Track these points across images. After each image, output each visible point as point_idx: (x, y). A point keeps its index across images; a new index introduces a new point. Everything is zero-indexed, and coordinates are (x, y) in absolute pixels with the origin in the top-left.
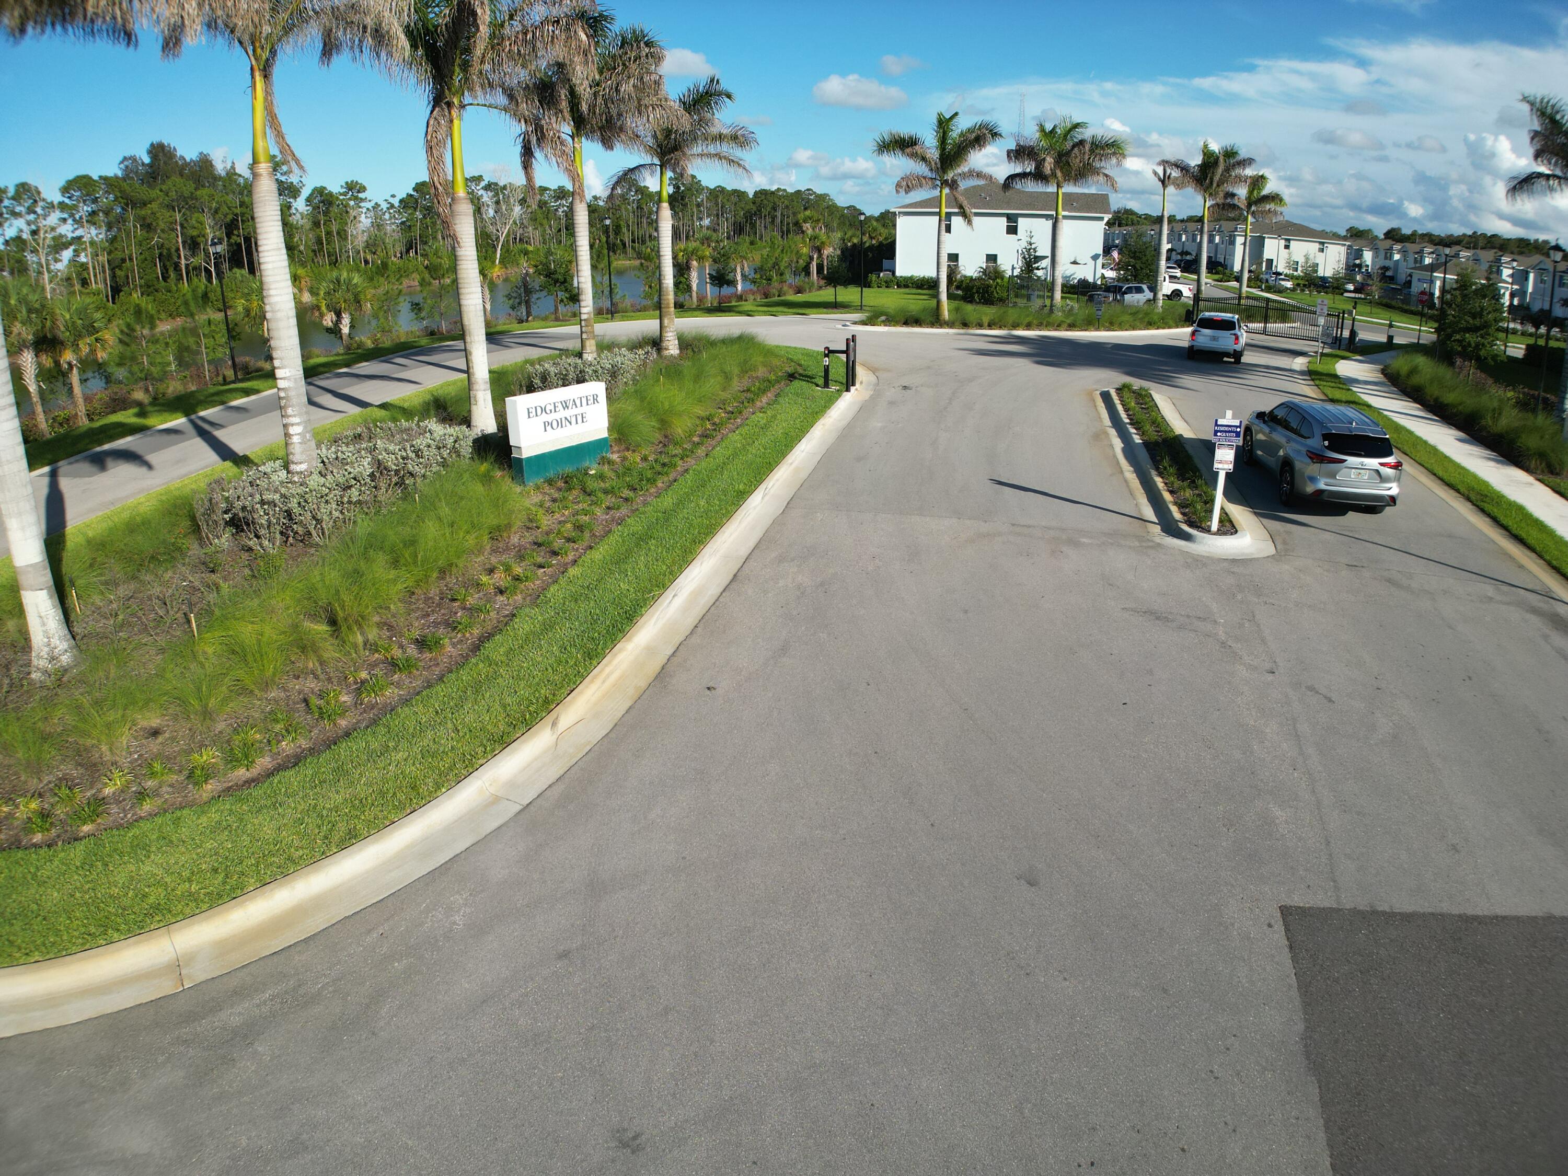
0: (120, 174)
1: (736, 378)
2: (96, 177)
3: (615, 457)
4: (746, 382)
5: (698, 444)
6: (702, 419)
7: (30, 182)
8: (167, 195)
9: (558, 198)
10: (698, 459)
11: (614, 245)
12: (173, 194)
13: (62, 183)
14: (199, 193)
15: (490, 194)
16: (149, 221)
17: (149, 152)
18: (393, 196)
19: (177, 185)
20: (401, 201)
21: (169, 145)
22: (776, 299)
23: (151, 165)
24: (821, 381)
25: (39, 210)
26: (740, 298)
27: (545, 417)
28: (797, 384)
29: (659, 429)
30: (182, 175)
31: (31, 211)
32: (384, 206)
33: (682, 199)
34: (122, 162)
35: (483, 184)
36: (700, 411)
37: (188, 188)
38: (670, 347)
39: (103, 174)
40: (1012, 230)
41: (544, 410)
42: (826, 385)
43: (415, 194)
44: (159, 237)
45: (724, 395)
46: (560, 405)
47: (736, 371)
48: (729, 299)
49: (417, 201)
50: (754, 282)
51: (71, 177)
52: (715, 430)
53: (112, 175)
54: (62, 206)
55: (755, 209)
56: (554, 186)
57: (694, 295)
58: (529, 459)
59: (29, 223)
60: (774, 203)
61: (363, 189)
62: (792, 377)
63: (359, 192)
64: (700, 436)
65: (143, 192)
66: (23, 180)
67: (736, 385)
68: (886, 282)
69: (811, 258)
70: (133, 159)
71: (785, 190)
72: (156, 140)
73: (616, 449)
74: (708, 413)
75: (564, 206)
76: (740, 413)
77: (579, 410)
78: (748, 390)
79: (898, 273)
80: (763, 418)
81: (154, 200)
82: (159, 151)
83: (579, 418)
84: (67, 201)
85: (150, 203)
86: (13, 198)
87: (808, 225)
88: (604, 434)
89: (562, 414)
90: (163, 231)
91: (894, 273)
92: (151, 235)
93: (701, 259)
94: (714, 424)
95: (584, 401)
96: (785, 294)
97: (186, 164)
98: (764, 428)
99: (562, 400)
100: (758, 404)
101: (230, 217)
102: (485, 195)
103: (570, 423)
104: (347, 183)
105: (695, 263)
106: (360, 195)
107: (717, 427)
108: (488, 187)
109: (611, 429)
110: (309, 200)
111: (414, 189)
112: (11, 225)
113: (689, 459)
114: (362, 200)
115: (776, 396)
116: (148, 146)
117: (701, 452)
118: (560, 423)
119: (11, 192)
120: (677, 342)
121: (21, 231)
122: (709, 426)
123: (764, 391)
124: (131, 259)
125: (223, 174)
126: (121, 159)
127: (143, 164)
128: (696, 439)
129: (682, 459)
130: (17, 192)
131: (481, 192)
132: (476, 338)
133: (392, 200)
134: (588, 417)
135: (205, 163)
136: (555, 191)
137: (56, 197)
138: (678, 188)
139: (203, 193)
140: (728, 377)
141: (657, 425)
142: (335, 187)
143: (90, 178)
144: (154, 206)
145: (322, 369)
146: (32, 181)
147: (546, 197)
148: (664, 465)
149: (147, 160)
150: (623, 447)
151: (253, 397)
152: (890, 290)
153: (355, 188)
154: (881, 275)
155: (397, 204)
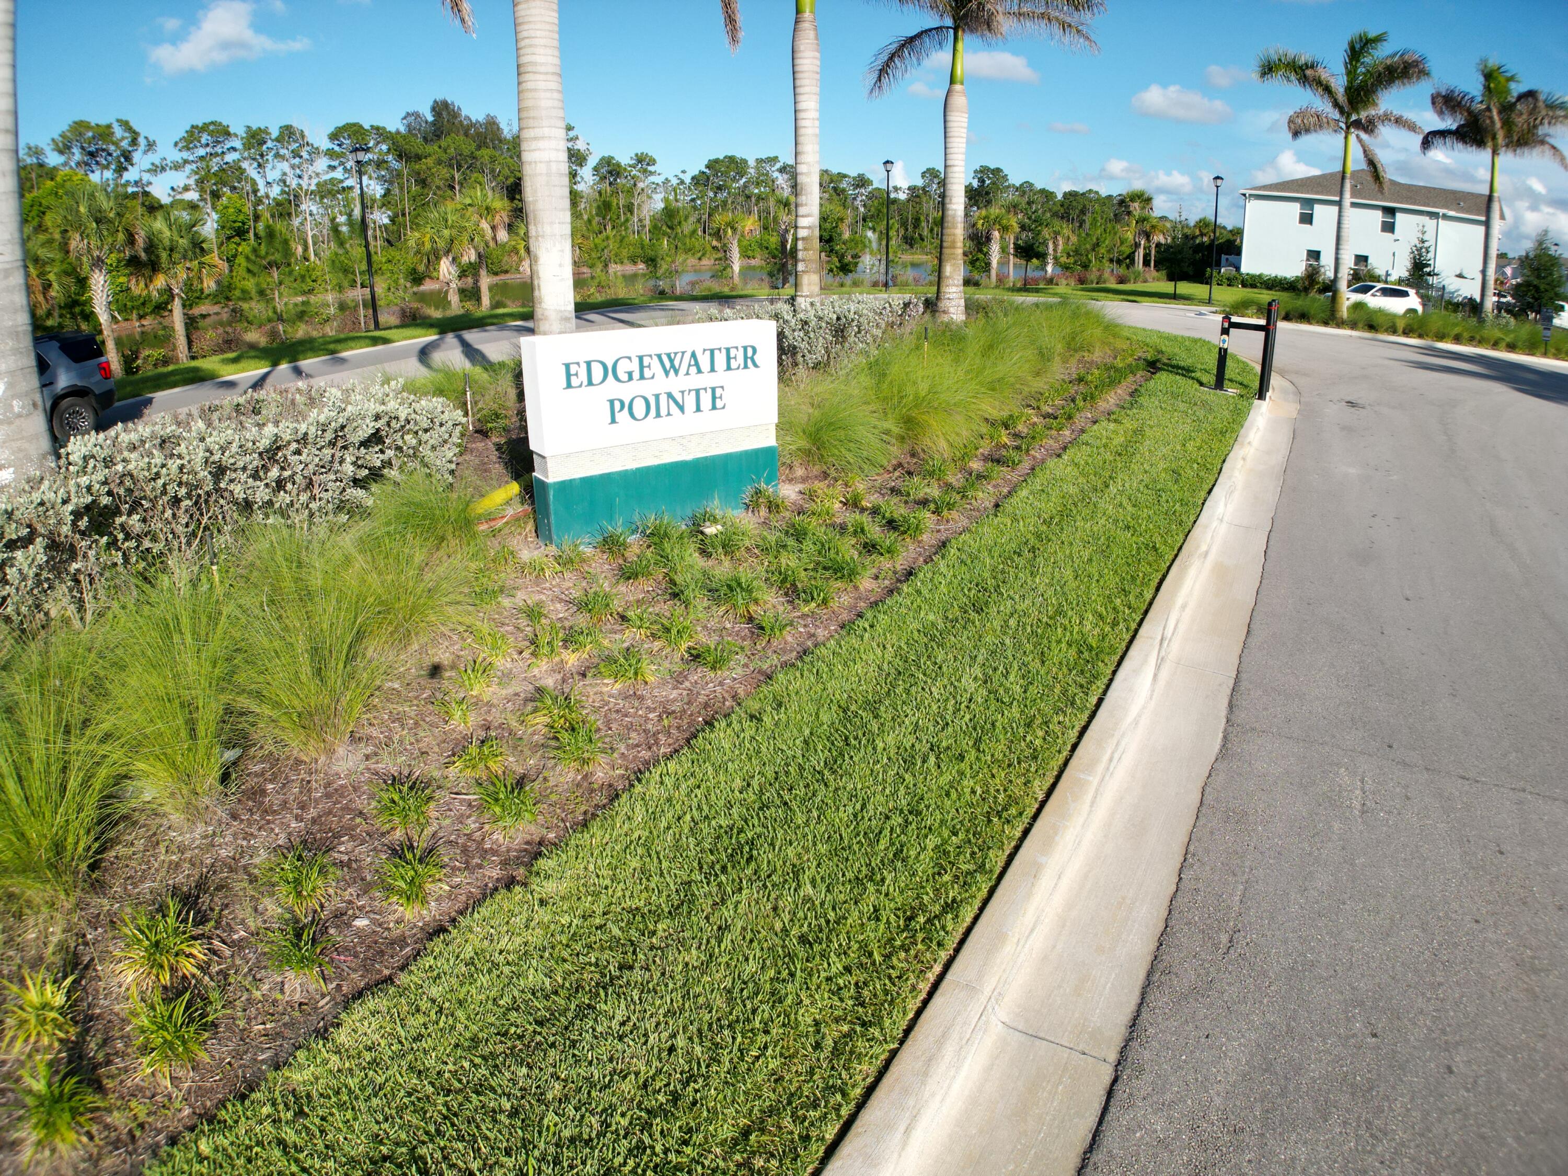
0: (402, 129)
1: (1057, 359)
2: (367, 127)
3: (789, 492)
4: (1074, 369)
5: (980, 477)
6: (992, 423)
7: (295, 125)
8: (445, 151)
9: (857, 186)
10: (978, 516)
11: (912, 238)
12: (452, 151)
13: (331, 129)
14: (478, 153)
15: (786, 176)
16: (423, 176)
17: (433, 109)
18: (684, 172)
19: (454, 143)
20: (693, 178)
21: (453, 103)
22: (1094, 285)
23: (434, 124)
24: (1210, 379)
25: (304, 154)
26: (1050, 281)
27: (612, 389)
28: (1163, 377)
29: (902, 439)
30: (466, 134)
31: (296, 154)
32: (675, 182)
33: (987, 193)
34: (404, 118)
35: (778, 166)
36: (993, 409)
37: (468, 147)
38: (952, 310)
39: (375, 124)
40: (1389, 227)
41: (610, 371)
42: (1219, 383)
43: (707, 171)
44: (435, 194)
45: (1039, 384)
46: (655, 363)
47: (1059, 347)
48: (1036, 281)
49: (708, 178)
50: (1066, 268)
51: (341, 124)
52: (1018, 448)
53: (393, 130)
54: (330, 153)
55: (1062, 211)
56: (854, 174)
57: (993, 273)
58: (565, 486)
59: (293, 167)
60: (1084, 206)
61: (652, 162)
62: (1153, 366)
63: (648, 164)
64: (986, 459)
65: (417, 145)
66: (289, 123)
67: (1058, 371)
68: (1228, 279)
69: (1137, 245)
70: (416, 115)
71: (1097, 193)
72: (440, 97)
73: (800, 472)
74: (1005, 414)
75: (862, 195)
76: (1070, 417)
77: (706, 380)
78: (1081, 380)
79: (1244, 269)
80: (1115, 432)
81: (430, 155)
82: (442, 109)
83: (706, 399)
84: (337, 148)
85: (426, 157)
86: (277, 140)
87: (1136, 205)
88: (769, 439)
89: (660, 384)
90: (438, 188)
91: (1238, 268)
92: (426, 191)
93: (1005, 229)
94: (1016, 436)
95: (720, 359)
96: (1104, 282)
97: (472, 125)
98: (1125, 453)
99: (663, 350)
100: (1102, 405)
101: (511, 180)
102: (780, 178)
103: (681, 408)
104: (637, 155)
105: (996, 234)
106: (650, 168)
107: (1023, 443)
108: (782, 170)
109: (783, 427)
110: (596, 169)
111: (707, 167)
112: (274, 168)
113: (954, 514)
114: (651, 173)
115: (1132, 395)
116: (431, 103)
117: (984, 496)
118: (653, 407)
119: (275, 133)
120: (962, 302)
121: (285, 174)
122: (1005, 439)
123: (1113, 383)
124: (404, 215)
125: (509, 137)
126: (403, 115)
127: (426, 122)
128: (976, 465)
129: (937, 512)
130: (281, 134)
131: (776, 174)
132: (547, 229)
133: (682, 176)
134: (727, 397)
135: (492, 124)
136: (854, 178)
137: (325, 144)
138: (983, 181)
139: (485, 153)
140: (1044, 356)
141: (896, 430)
142: (624, 158)
143: (361, 127)
144: (430, 161)
145: (489, 321)
146: (296, 124)
147: (844, 185)
148: (891, 524)
149: (430, 118)
150: (816, 470)
151: (380, 348)
152: (1234, 289)
153: (644, 161)
154: (1223, 270)
155: (688, 180)
